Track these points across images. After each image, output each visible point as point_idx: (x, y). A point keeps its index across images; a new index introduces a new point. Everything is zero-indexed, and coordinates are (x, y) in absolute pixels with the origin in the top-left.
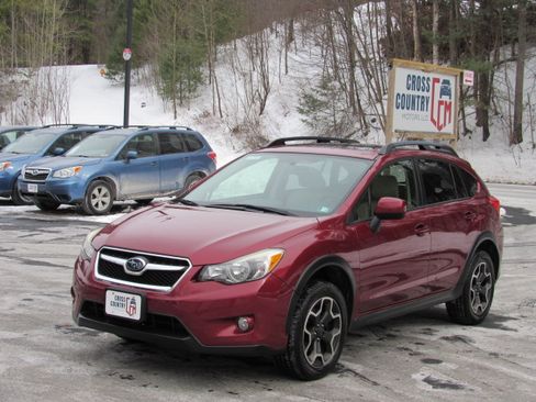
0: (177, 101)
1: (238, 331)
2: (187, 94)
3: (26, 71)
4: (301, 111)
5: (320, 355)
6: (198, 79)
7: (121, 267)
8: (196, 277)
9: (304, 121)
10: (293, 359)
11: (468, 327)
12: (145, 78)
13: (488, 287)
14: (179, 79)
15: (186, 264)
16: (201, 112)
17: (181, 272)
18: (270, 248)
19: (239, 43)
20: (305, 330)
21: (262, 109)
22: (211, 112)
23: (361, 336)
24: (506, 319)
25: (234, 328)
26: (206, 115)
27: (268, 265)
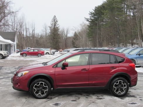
20: (34, 88)
27: (24, 74)
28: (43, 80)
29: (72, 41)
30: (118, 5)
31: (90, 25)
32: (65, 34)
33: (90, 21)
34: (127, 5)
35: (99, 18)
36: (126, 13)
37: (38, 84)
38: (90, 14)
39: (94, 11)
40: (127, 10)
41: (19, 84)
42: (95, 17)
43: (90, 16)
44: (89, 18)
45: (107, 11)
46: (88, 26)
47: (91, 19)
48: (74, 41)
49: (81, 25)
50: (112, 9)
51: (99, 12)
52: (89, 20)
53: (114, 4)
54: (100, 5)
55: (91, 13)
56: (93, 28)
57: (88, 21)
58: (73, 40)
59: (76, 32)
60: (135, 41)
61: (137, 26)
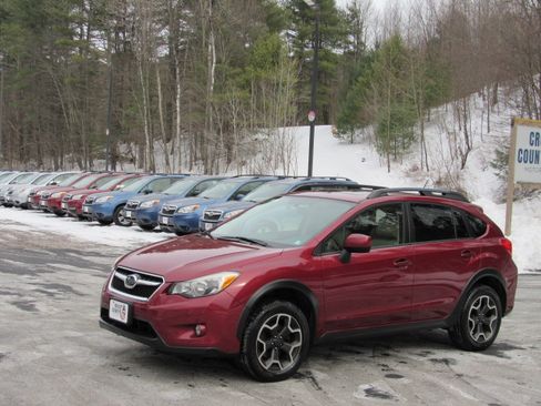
0: (391, 157)
1: (195, 335)
2: (401, 151)
3: (267, 130)
4: (495, 166)
5: (278, 362)
6: (411, 137)
7: (122, 281)
8: (167, 291)
9: (497, 175)
10: (246, 362)
11: (465, 353)
12: (369, 137)
13: (494, 318)
14: (393, 138)
15: (161, 280)
16: (410, 167)
17: (157, 287)
18: (228, 271)
19: (450, 106)
20: (258, 339)
21: (463, 165)
22: (420, 167)
23: (358, 353)
24: (511, 348)
25: (191, 333)
26: (415, 169)
27: (221, 284)
30: (61, 10)
36: (89, 42)
37: (272, 322)
60: (122, 149)
61: (141, 94)
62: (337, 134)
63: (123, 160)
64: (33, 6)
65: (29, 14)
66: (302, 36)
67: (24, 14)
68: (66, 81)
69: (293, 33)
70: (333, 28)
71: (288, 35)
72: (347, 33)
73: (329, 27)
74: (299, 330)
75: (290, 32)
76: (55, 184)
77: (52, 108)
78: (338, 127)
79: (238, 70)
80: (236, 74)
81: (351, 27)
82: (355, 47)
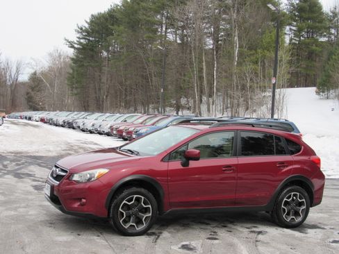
1: (81, 205)
5: (134, 224)
8: (69, 178)
13: (304, 208)
15: (67, 172)
17: (64, 176)
20: (120, 210)
25: (79, 203)
27: (96, 175)
28: (143, 190)
29: (28, 93)
30: (149, 17)
31: (77, 56)
32: (10, 76)
33: (78, 49)
34: (167, 18)
35: (98, 41)
36: (166, 36)
37: (130, 200)
38: (78, 32)
39: (87, 26)
40: (166, 29)
41: (84, 200)
42: (89, 40)
43: (78, 35)
44: (75, 40)
45: (122, 28)
46: (72, 59)
47: (80, 43)
48: (32, 93)
49: (51, 55)
50: (134, 25)
51: (101, 27)
52: (76, 46)
53: (140, 12)
54: (103, 12)
55: (81, 29)
56: (83, 65)
57: (72, 47)
58: (30, 90)
59: (37, 72)
60: (183, 101)
61: (193, 67)
62: (318, 93)
63: (183, 108)
64: (133, 15)
65: (131, 20)
66: (300, 30)
67: (127, 20)
68: (150, 59)
69: (294, 28)
70: (320, 25)
71: (291, 29)
72: (329, 28)
73: (317, 24)
74: (150, 206)
75: (292, 28)
76: (125, 121)
77: (142, 76)
78: (318, 88)
79: (253, 52)
80: (251, 54)
81: (332, 24)
82: (335, 37)
